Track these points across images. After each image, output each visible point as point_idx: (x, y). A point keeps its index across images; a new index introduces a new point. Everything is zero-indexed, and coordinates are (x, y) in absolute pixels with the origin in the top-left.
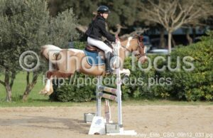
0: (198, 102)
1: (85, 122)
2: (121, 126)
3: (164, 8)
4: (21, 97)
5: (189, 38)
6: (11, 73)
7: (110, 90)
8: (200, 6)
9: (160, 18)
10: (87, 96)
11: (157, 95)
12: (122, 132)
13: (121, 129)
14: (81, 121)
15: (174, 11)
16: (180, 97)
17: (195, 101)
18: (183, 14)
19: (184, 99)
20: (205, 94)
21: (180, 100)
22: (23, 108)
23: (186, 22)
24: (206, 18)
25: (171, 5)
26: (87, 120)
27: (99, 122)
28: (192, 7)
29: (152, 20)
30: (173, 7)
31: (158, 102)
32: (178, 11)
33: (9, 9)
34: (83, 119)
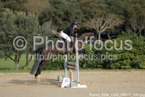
0: (117, 70)
1: (59, 80)
2: (79, 83)
3: (96, 21)
4: (23, 68)
5: (109, 36)
6: (18, 54)
7: (72, 63)
8: (115, 19)
9: (94, 26)
10: (58, 67)
11: (95, 66)
12: (79, 86)
13: (79, 85)
14: (56, 80)
15: (101, 22)
16: (108, 67)
17: (116, 69)
18: (106, 24)
19: (110, 68)
20: (121, 65)
21: (108, 69)
22: (25, 73)
23: (108, 28)
24: (118, 26)
25: (100, 19)
26: (60, 79)
27: (67, 81)
28: (111, 20)
29: (90, 27)
30: (101, 20)
31: (96, 70)
32: (104, 22)
33: (18, 21)
34: (57, 79)
